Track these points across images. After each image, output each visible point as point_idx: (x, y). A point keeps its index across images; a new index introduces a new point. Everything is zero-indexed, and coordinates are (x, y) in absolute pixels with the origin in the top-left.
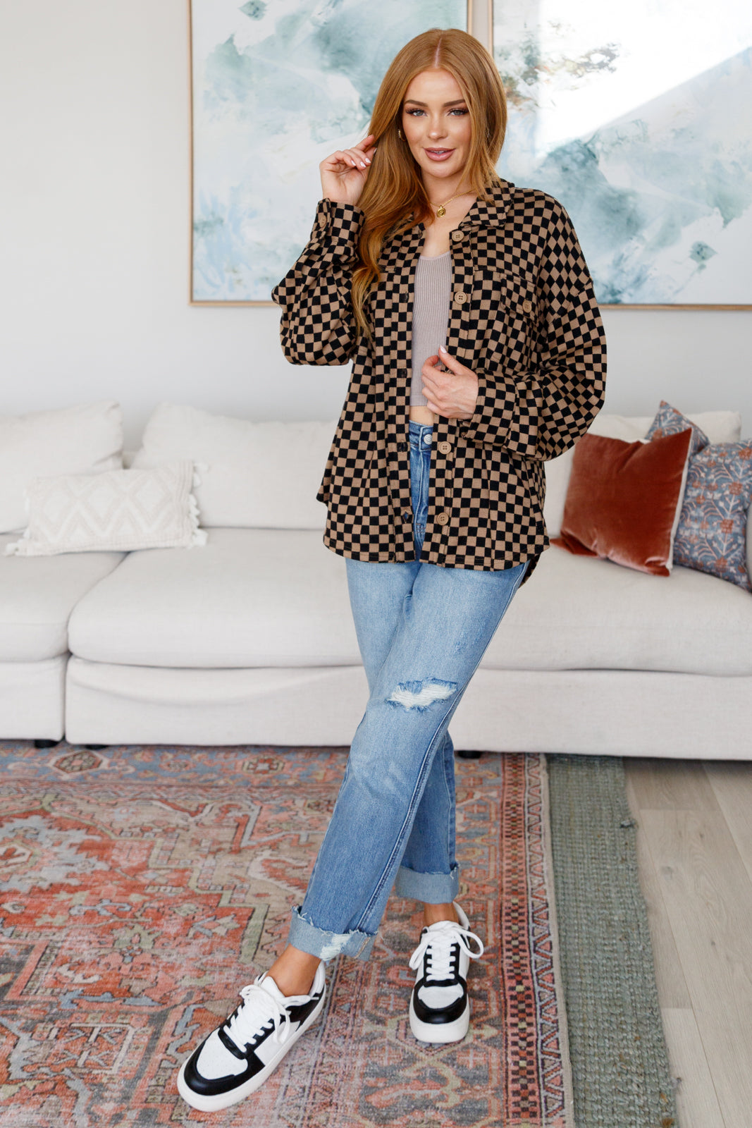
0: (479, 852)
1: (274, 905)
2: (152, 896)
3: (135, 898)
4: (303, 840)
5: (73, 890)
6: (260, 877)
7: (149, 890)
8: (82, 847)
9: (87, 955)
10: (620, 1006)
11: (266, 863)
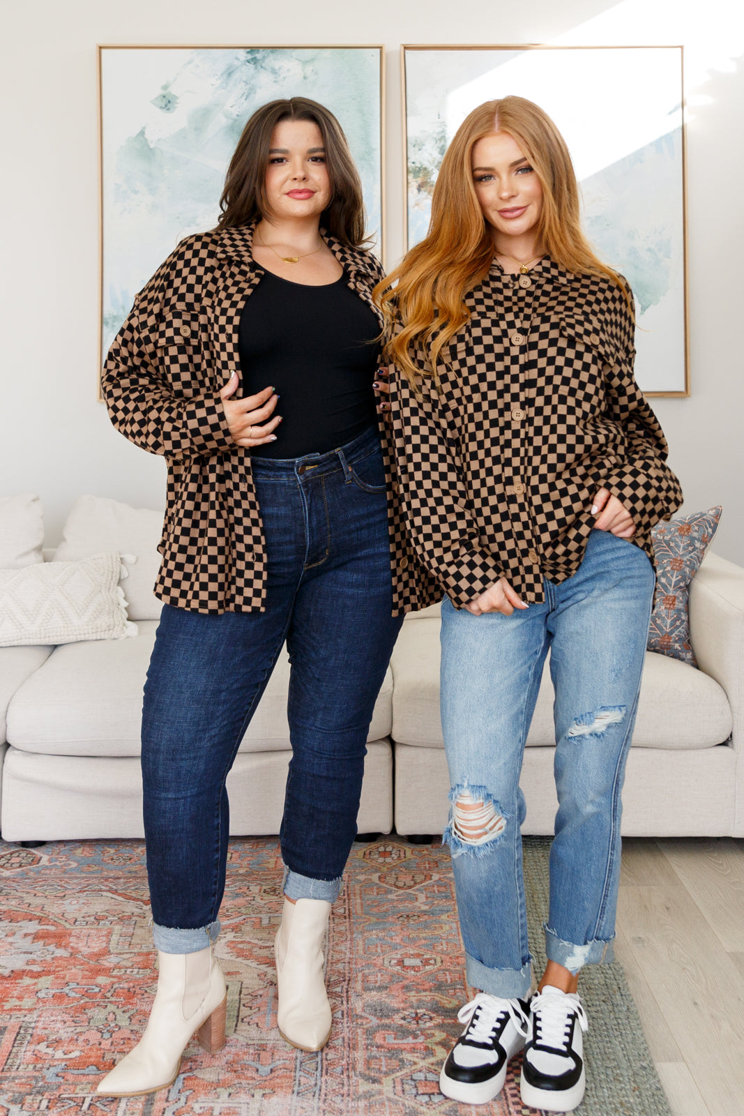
0: (446, 928)
1: (246, 982)
2: (119, 977)
3: (101, 980)
4: (265, 922)
5: (38, 975)
6: (227, 957)
7: (115, 973)
8: (37, 937)
9: (64, 1033)
10: (614, 1060)
11: (231, 944)
